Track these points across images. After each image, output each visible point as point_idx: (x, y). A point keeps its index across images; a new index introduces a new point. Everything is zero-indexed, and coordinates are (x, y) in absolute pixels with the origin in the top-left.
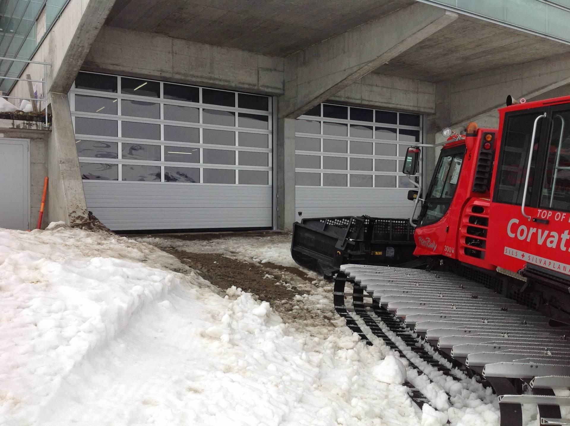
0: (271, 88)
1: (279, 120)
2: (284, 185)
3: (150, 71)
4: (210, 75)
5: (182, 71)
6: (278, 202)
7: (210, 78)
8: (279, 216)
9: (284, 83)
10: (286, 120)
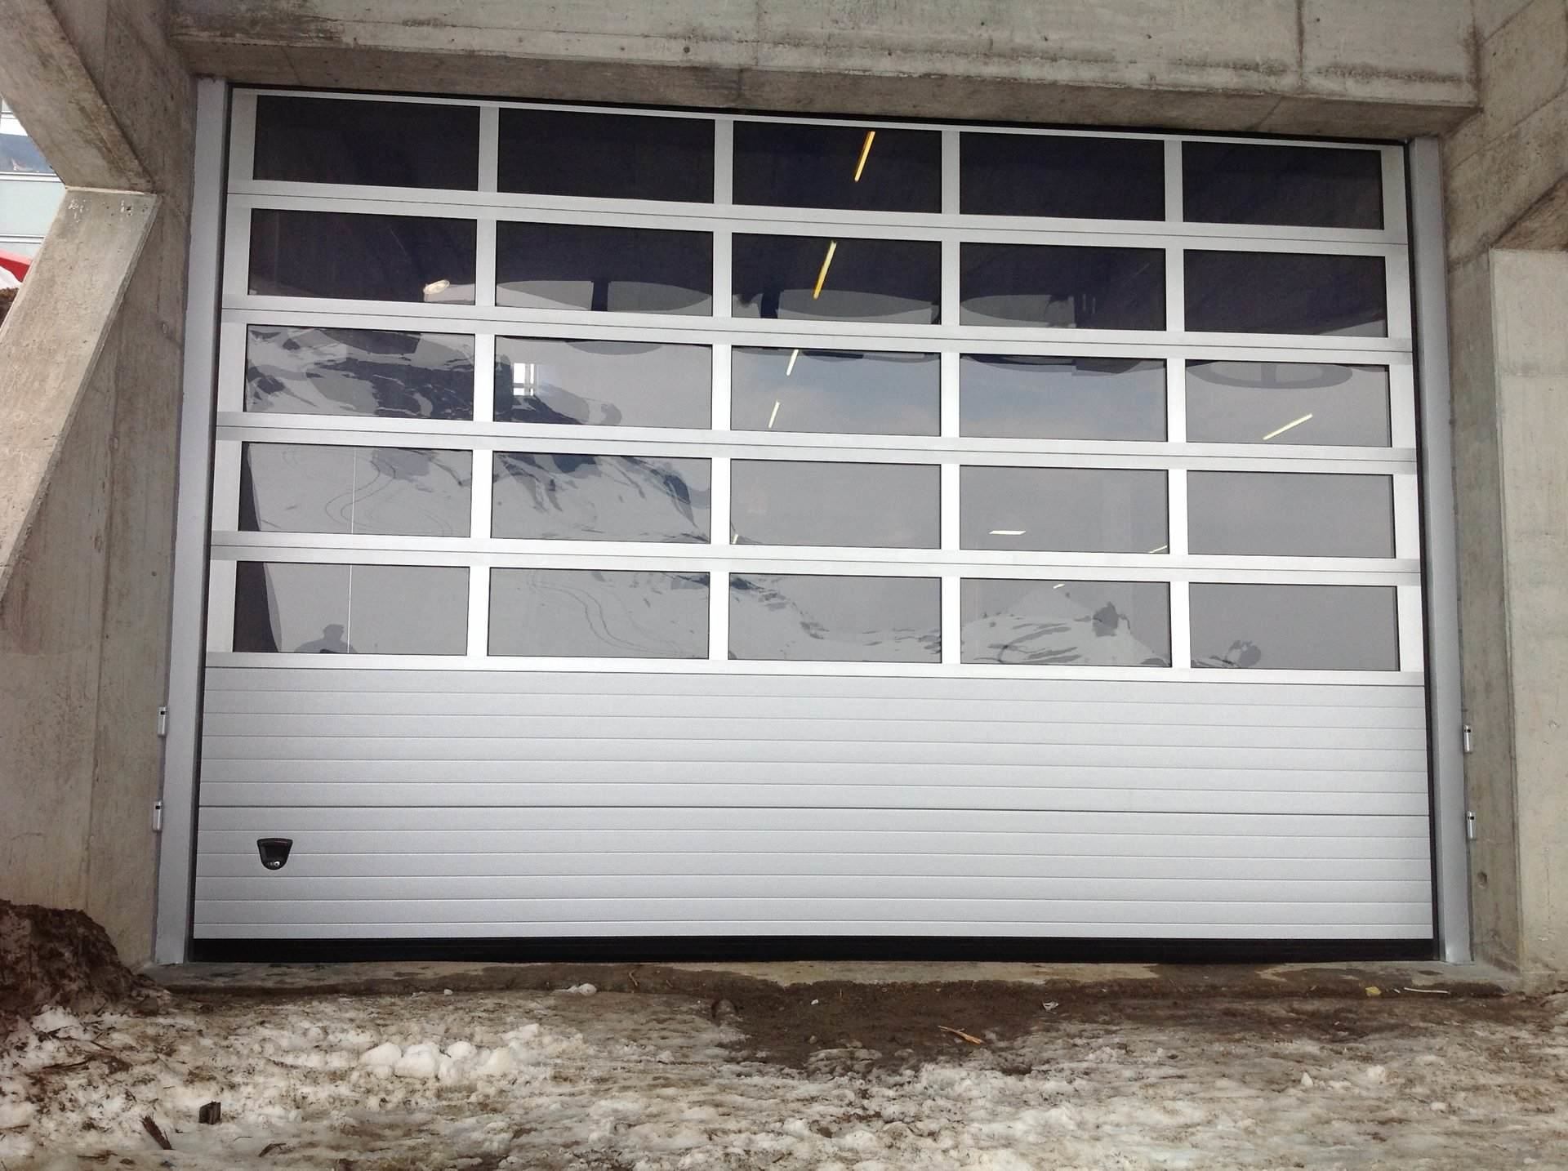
0: (1391, 74)
1: (1459, 273)
2: (1507, 675)
3: (625, 42)
4: (985, 34)
5: (817, 29)
6: (1473, 782)
7: (989, 52)
8: (1483, 876)
9: (1476, 44)
10: (1503, 259)
